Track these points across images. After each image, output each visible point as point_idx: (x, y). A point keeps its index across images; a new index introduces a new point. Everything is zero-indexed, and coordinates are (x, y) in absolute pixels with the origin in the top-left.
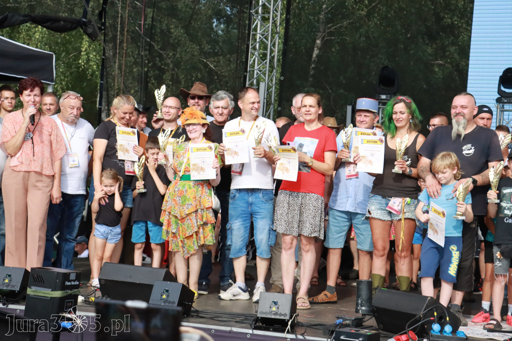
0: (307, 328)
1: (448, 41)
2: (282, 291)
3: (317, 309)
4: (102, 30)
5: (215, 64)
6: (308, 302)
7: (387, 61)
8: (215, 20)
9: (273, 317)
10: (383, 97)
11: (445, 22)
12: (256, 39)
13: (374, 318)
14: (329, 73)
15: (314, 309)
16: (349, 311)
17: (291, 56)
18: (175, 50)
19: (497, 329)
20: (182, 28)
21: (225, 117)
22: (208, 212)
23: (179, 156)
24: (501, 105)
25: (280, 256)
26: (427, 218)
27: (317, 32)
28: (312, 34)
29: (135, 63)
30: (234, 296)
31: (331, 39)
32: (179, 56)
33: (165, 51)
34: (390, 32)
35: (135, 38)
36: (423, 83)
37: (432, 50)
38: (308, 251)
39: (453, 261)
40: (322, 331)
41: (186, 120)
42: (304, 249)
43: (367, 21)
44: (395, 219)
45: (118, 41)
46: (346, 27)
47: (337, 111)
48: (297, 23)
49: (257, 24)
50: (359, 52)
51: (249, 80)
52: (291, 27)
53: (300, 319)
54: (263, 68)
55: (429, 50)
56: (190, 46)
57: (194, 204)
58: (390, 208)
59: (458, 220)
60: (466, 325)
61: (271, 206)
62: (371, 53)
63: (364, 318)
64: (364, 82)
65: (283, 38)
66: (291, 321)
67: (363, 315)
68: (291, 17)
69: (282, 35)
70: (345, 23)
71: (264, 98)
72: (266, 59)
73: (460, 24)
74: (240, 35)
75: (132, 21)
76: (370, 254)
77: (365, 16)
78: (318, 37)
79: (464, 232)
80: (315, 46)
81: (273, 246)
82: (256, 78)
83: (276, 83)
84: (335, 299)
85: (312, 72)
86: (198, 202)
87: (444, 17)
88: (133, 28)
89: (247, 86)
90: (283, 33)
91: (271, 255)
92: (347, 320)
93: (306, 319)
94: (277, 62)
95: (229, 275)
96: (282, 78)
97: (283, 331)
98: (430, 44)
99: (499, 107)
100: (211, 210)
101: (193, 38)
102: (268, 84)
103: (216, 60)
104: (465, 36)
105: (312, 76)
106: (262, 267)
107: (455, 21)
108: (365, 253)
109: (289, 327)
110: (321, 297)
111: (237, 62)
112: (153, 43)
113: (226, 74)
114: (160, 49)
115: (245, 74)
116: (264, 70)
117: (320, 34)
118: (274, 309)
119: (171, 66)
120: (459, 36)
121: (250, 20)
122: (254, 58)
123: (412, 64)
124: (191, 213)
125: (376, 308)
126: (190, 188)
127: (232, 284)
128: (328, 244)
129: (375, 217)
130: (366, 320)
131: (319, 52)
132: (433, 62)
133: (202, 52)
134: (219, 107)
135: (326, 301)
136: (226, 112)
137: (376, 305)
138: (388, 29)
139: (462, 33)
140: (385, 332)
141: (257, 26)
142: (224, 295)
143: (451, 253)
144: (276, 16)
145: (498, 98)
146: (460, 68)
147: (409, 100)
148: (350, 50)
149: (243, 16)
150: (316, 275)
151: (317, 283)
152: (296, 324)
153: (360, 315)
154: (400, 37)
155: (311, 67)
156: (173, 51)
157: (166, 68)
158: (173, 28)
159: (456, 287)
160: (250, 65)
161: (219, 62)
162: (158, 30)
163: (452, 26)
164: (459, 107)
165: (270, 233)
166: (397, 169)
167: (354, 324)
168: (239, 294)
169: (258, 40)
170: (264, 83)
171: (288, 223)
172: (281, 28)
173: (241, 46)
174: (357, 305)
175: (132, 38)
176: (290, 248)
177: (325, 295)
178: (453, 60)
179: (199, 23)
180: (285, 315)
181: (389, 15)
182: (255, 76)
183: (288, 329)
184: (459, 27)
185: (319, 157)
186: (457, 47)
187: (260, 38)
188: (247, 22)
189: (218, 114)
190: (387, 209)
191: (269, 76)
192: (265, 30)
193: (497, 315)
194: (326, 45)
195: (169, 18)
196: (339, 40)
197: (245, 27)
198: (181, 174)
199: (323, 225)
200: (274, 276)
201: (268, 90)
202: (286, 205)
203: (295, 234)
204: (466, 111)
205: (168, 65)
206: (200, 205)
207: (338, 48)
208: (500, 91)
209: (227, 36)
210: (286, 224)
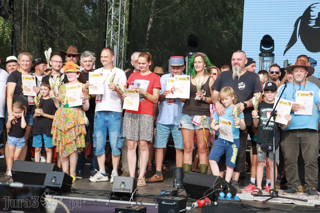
0: (143, 198)
1: (231, 18)
2: (129, 175)
3: (150, 186)
4: (11, 13)
5: (86, 34)
6: (145, 182)
7: (193, 31)
8: (85, 6)
9: (122, 191)
10: (191, 53)
11: (229, 7)
12: (111, 18)
13: (185, 190)
14: (158, 39)
15: (148, 186)
16: (169, 187)
17: (133, 28)
18: (60, 25)
19: (260, 194)
20: (64, 11)
21: (91, 67)
22: (82, 127)
23: (62, 92)
24: (262, 57)
25: (127, 154)
26: (218, 128)
27: (150, 14)
28: (147, 15)
29: (35, 34)
30: (98, 179)
31: (159, 18)
32: (63, 30)
33: (54, 26)
34: (195, 13)
35: (34, 18)
36: (216, 45)
37: (221, 24)
38: (144, 150)
39: (233, 154)
40: (153, 199)
41: (67, 70)
42: (142, 148)
43: (180, 6)
44: (197, 129)
45: (23, 20)
46: (168, 11)
47: (164, 63)
48: (137, 8)
49: (112, 8)
50: (177, 26)
51: (108, 43)
52: (133, 11)
53: (140, 192)
55: (219, 24)
56: (70, 23)
57: (73, 122)
59: (236, 129)
60: (241, 193)
61: (120, 123)
62: (184, 27)
63: (178, 191)
64: (180, 44)
65: (128, 17)
66: (133, 193)
67: (178, 188)
68: (133, 4)
69: (127, 15)
70: (167, 8)
71: (117, 55)
72: (118, 31)
73: (237, 8)
74: (101, 15)
75: (32, 7)
76: (183, 151)
77: (179, 3)
78: (151, 17)
80: (149, 22)
82: (112, 43)
83: (124, 46)
84: (162, 179)
85: (147, 39)
86: (75, 121)
87: (227, 4)
88: (32, 11)
89: (106, 47)
90: (128, 14)
91: (121, 153)
92: (168, 192)
93: (143, 192)
94: (125, 33)
95: (95, 166)
96: (128, 43)
97: (128, 200)
98: (220, 21)
99: (261, 59)
100: (84, 126)
101: (72, 18)
102: (119, 46)
103: (87, 32)
104: (241, 15)
105: (148, 41)
107: (234, 6)
108: (179, 150)
109: (132, 197)
110: (153, 178)
112: (46, 21)
113: (94, 41)
114: (51, 25)
115: (105, 40)
116: (117, 37)
117: (152, 15)
118: (123, 186)
119: (58, 36)
120: (237, 16)
121: (107, 6)
122: (110, 30)
123: (209, 33)
124: (72, 128)
125: (186, 184)
126: (70, 112)
128: (157, 145)
129: (185, 128)
130: (179, 192)
131: (152, 27)
132: (221, 32)
133: (78, 27)
134: (86, 61)
135: (156, 181)
136: (91, 63)
137: (186, 182)
138: (194, 11)
139: (238, 13)
140: (191, 199)
141: (111, 10)
144: (124, 4)
145: (260, 53)
146: (238, 35)
147: (204, 55)
148: (171, 24)
149: (103, 4)
150: (150, 165)
151: (151, 170)
152: (136, 195)
153: (176, 189)
154: (201, 16)
155: (147, 36)
156: (59, 26)
157: (55, 37)
158: (58, 12)
159: (235, 170)
160: (108, 35)
161: (88, 33)
162: (48, 13)
163: (232, 10)
164: (236, 60)
165: (118, 140)
166: (197, 98)
167: (172, 194)
168: (101, 178)
169: (112, 19)
170: (117, 46)
172: (127, 11)
173: (102, 23)
174: (174, 182)
175: (32, 18)
176: (133, 149)
177: (156, 177)
178: (234, 30)
179: (75, 8)
180: (130, 190)
181: (194, 3)
182: (111, 41)
183: (132, 199)
184: (237, 10)
185: (150, 91)
186: (236, 22)
187: (114, 17)
188: (105, 7)
189: (87, 66)
190: (192, 122)
191: (120, 41)
192: (117, 12)
193: (259, 186)
194: (156, 22)
195: (56, 6)
196: (163, 19)
197: (104, 11)
198: (65, 103)
200: (124, 167)
201: (119, 50)
202: (130, 122)
203: (137, 139)
204: (240, 62)
205: (56, 35)
206: (77, 122)
207: (163, 23)
208: (261, 49)
209: (94, 17)
210: (131, 134)
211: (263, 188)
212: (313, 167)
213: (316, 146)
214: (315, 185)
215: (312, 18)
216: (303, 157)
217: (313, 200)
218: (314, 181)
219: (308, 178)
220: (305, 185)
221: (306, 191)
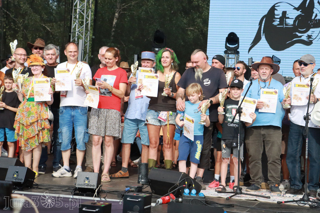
0: (108, 194)
1: (196, 15)
2: (93, 171)
3: (115, 181)
5: (51, 27)
6: (109, 177)
7: (159, 27)
9: (86, 187)
10: (157, 49)
11: (194, 4)
12: (77, 12)
13: (149, 186)
14: (123, 34)
15: (113, 182)
16: (134, 183)
17: (99, 23)
19: (223, 191)
20: (28, 4)
21: (54, 60)
22: (45, 121)
23: (26, 85)
24: (227, 55)
25: (91, 149)
26: (182, 124)
27: (116, 9)
28: (113, 9)
30: (62, 174)
31: (125, 13)
32: (27, 22)
33: (17, 18)
34: (161, 9)
36: (181, 41)
38: (109, 146)
39: (198, 150)
40: (117, 195)
42: (107, 144)
43: (146, 1)
44: (163, 125)
46: (134, 6)
47: (129, 58)
48: (103, 2)
49: (77, 2)
50: (142, 21)
51: (73, 38)
52: (99, 5)
53: (104, 188)
54: (82, 31)
55: (185, 21)
56: (34, 16)
57: (36, 116)
58: (160, 118)
60: (205, 189)
61: (86, 118)
62: (149, 22)
64: (145, 40)
65: (94, 11)
66: (97, 189)
67: (142, 184)
69: (93, 9)
70: (133, 3)
71: (82, 50)
72: (83, 25)
73: (203, 5)
74: (66, 9)
76: (148, 147)
78: (117, 11)
79: (205, 133)
80: (115, 17)
81: (87, 143)
82: (77, 37)
83: (89, 40)
84: (128, 175)
85: (113, 34)
86: (38, 115)
87: (193, 1)
89: (71, 41)
90: (94, 9)
91: (86, 148)
92: (132, 188)
93: (107, 188)
94: (90, 27)
95: (59, 161)
96: (94, 37)
97: (92, 196)
98: (185, 17)
100: (47, 120)
101: (36, 11)
102: (85, 40)
103: (51, 25)
104: (206, 13)
105: (113, 36)
106: (80, 156)
107: (200, 3)
109: (96, 193)
110: (118, 174)
111: (64, 27)
112: (9, 13)
113: (58, 34)
114: (14, 17)
115: (70, 34)
116: (82, 32)
117: (117, 10)
118: (87, 182)
119: (22, 28)
120: (203, 13)
122: (75, 24)
123: (174, 29)
124: (34, 122)
125: (151, 180)
126: (33, 106)
127: (60, 167)
128: (123, 141)
129: (151, 123)
130: (144, 188)
131: (117, 21)
132: (187, 28)
133: (42, 19)
134: (49, 54)
135: (121, 177)
136: (54, 57)
137: (150, 178)
138: (159, 7)
139: (204, 11)
140: (156, 195)
141: (77, 4)
142: (55, 174)
143: (196, 145)
145: (226, 51)
146: (204, 32)
148: (137, 20)
150: (114, 160)
151: (115, 166)
152: (100, 191)
153: (140, 185)
154: (167, 12)
155: (112, 30)
156: (23, 19)
157: (18, 29)
158: (22, 4)
159: (199, 166)
160: (73, 29)
161: (53, 26)
162: (12, 5)
163: (198, 7)
165: (85, 135)
166: (164, 94)
167: (137, 190)
168: (65, 173)
169: (78, 13)
170: (82, 40)
171: (98, 128)
172: (92, 6)
173: (67, 16)
174: (139, 178)
177: (120, 173)
178: (199, 27)
179: (40, 1)
180: (94, 186)
182: (76, 36)
184: (202, 7)
185: (117, 86)
186: (201, 19)
187: (79, 11)
188: (71, 1)
189: (49, 59)
190: (158, 118)
191: (85, 35)
192: (82, 6)
193: (223, 182)
194: (121, 17)
196: (129, 14)
197: (70, 4)
198: (27, 97)
199: (121, 129)
200: (88, 162)
201: (84, 45)
202: (96, 117)
203: (103, 135)
206: (40, 117)
207: (129, 19)
208: (226, 47)
209: (59, 10)
210: (97, 129)
211: (227, 185)
212: (276, 164)
213: (279, 143)
214: (278, 182)
215: (276, 17)
216: (267, 154)
217: (276, 197)
218: (277, 177)
219: (271, 175)
220: (268, 182)
221: (269, 188)
